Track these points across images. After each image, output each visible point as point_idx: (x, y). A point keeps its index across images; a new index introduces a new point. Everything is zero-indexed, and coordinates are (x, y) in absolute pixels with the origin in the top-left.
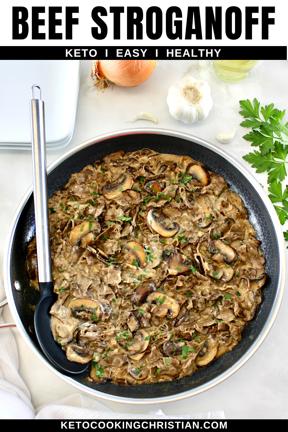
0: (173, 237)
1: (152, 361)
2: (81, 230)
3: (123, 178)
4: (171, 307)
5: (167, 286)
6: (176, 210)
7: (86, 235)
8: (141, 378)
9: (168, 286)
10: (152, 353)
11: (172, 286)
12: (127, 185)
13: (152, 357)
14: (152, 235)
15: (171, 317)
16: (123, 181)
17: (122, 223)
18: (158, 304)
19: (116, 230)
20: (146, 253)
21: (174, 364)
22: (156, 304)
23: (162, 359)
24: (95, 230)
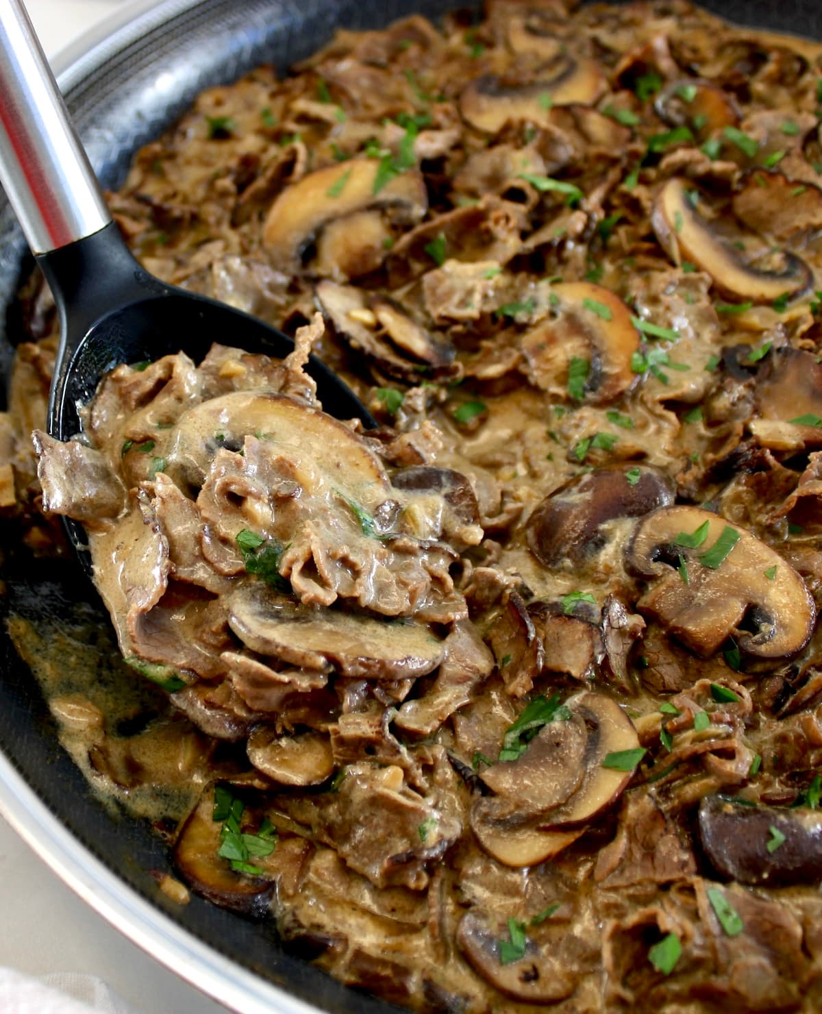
0: (777, 304)
1: (615, 889)
2: (334, 193)
3: (560, 69)
4: (765, 594)
5: (737, 498)
6: (807, 195)
7: (348, 216)
8: (534, 990)
9: (746, 497)
10: (622, 842)
11: (767, 503)
12: (579, 91)
13: (621, 866)
14: (678, 274)
15: (763, 649)
16: (562, 78)
17: (533, 197)
18: (692, 565)
19: (497, 221)
20: (645, 339)
21: (765, 933)
22: (676, 563)
23: (690, 890)
24: (396, 205)
